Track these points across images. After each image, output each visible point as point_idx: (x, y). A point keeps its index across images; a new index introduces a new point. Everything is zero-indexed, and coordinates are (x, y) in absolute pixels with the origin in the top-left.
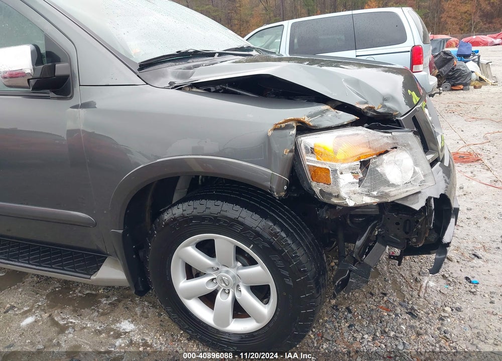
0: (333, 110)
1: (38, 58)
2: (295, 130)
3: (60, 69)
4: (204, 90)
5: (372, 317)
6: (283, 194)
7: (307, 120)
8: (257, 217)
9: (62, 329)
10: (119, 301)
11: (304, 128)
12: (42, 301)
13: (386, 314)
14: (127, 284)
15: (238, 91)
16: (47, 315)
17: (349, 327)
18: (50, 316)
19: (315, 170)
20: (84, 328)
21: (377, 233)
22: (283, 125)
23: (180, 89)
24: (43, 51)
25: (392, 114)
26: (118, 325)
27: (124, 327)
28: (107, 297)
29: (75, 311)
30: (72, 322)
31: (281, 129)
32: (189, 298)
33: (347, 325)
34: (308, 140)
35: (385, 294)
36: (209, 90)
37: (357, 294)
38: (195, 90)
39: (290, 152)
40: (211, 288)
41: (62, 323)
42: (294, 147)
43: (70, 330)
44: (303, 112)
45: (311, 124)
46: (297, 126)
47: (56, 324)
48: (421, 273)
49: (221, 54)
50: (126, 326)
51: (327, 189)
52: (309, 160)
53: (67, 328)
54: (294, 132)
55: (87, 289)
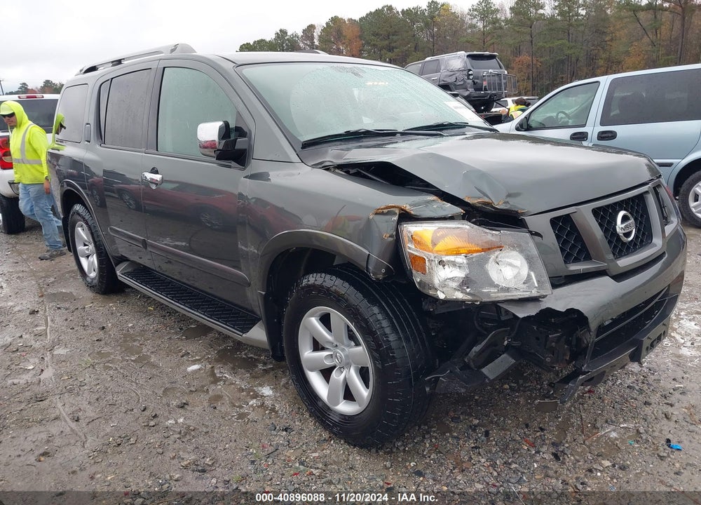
0: (439, 200)
1: (226, 132)
2: (397, 216)
3: (241, 143)
4: (345, 172)
5: (508, 446)
6: (381, 277)
7: (408, 208)
8: (360, 295)
9: (216, 380)
10: (272, 369)
11: (406, 217)
12: (213, 354)
13: (526, 448)
14: (267, 347)
15: (370, 176)
16: (210, 366)
17: (473, 448)
18: (212, 367)
19: (415, 258)
20: (233, 384)
21: (506, 343)
22: (385, 211)
23: (327, 170)
24: (232, 125)
25: (517, 212)
26: (260, 388)
27: (264, 391)
28: (265, 364)
29: (233, 369)
30: (225, 377)
31: (383, 214)
32: (312, 371)
33: (473, 445)
34: (411, 229)
35: (542, 429)
36: (348, 172)
37: (510, 422)
38: (337, 171)
39: (390, 237)
40: (328, 363)
41: (218, 375)
42: (395, 233)
43: (222, 383)
44: (406, 201)
45: (412, 212)
46: (400, 214)
47: (213, 374)
48: (609, 420)
49: (403, 134)
50: (267, 391)
51: (425, 279)
52: (410, 249)
53: (221, 380)
54: (396, 218)
55: (252, 353)
